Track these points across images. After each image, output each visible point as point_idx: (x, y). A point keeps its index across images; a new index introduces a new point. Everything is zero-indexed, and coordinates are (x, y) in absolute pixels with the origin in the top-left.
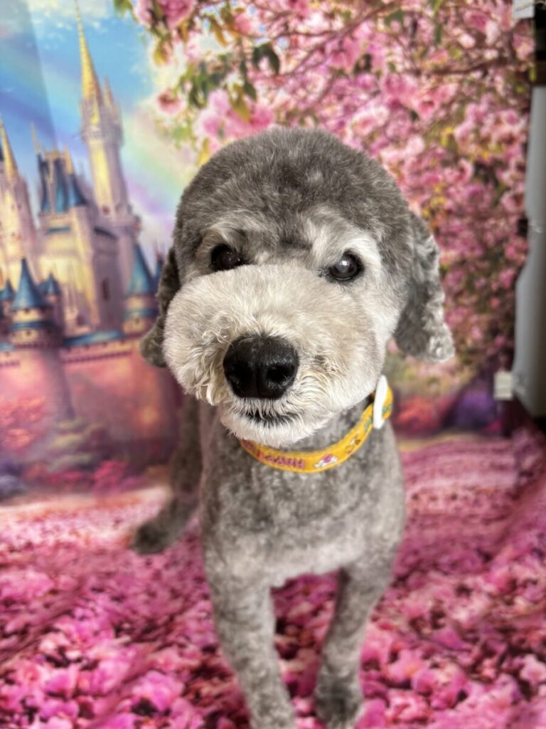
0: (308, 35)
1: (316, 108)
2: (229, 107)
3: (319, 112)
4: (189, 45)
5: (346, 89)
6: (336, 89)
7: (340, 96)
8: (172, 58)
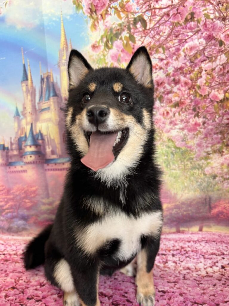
0: (161, 9)
1: (165, 43)
2: (123, 47)
3: (165, 44)
4: (105, 21)
5: (181, 31)
6: (175, 31)
7: (177, 35)
8: (98, 28)
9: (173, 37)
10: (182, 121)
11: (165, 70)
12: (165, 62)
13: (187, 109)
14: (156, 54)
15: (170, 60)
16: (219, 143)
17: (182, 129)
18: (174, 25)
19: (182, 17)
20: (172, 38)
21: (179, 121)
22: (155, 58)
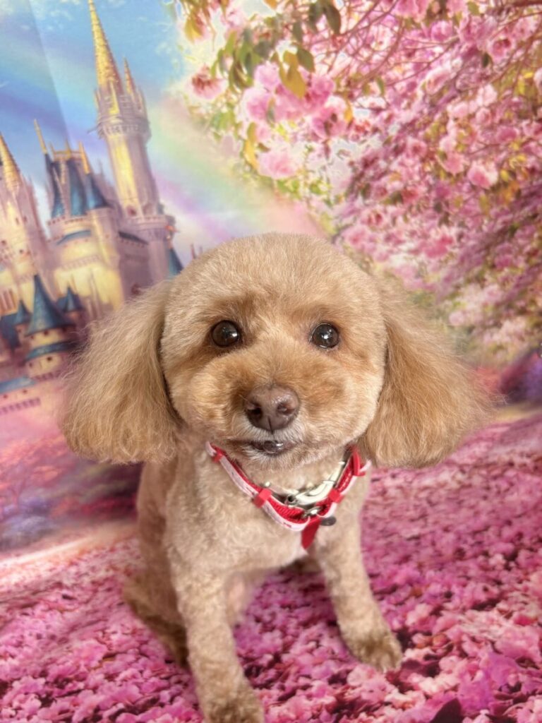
1: (383, 69)
2: (279, 81)
3: (385, 74)
4: (229, 10)
5: (418, 42)
6: (406, 42)
7: (410, 51)
8: (209, 28)
9: (400, 55)
10: (413, 234)
11: (384, 132)
12: (385, 115)
13: (422, 209)
14: (364, 97)
15: (396, 111)
16: (478, 264)
17: (415, 252)
18: (404, 24)
19: (419, 5)
20: (400, 58)
21: (407, 235)
22: (361, 107)
